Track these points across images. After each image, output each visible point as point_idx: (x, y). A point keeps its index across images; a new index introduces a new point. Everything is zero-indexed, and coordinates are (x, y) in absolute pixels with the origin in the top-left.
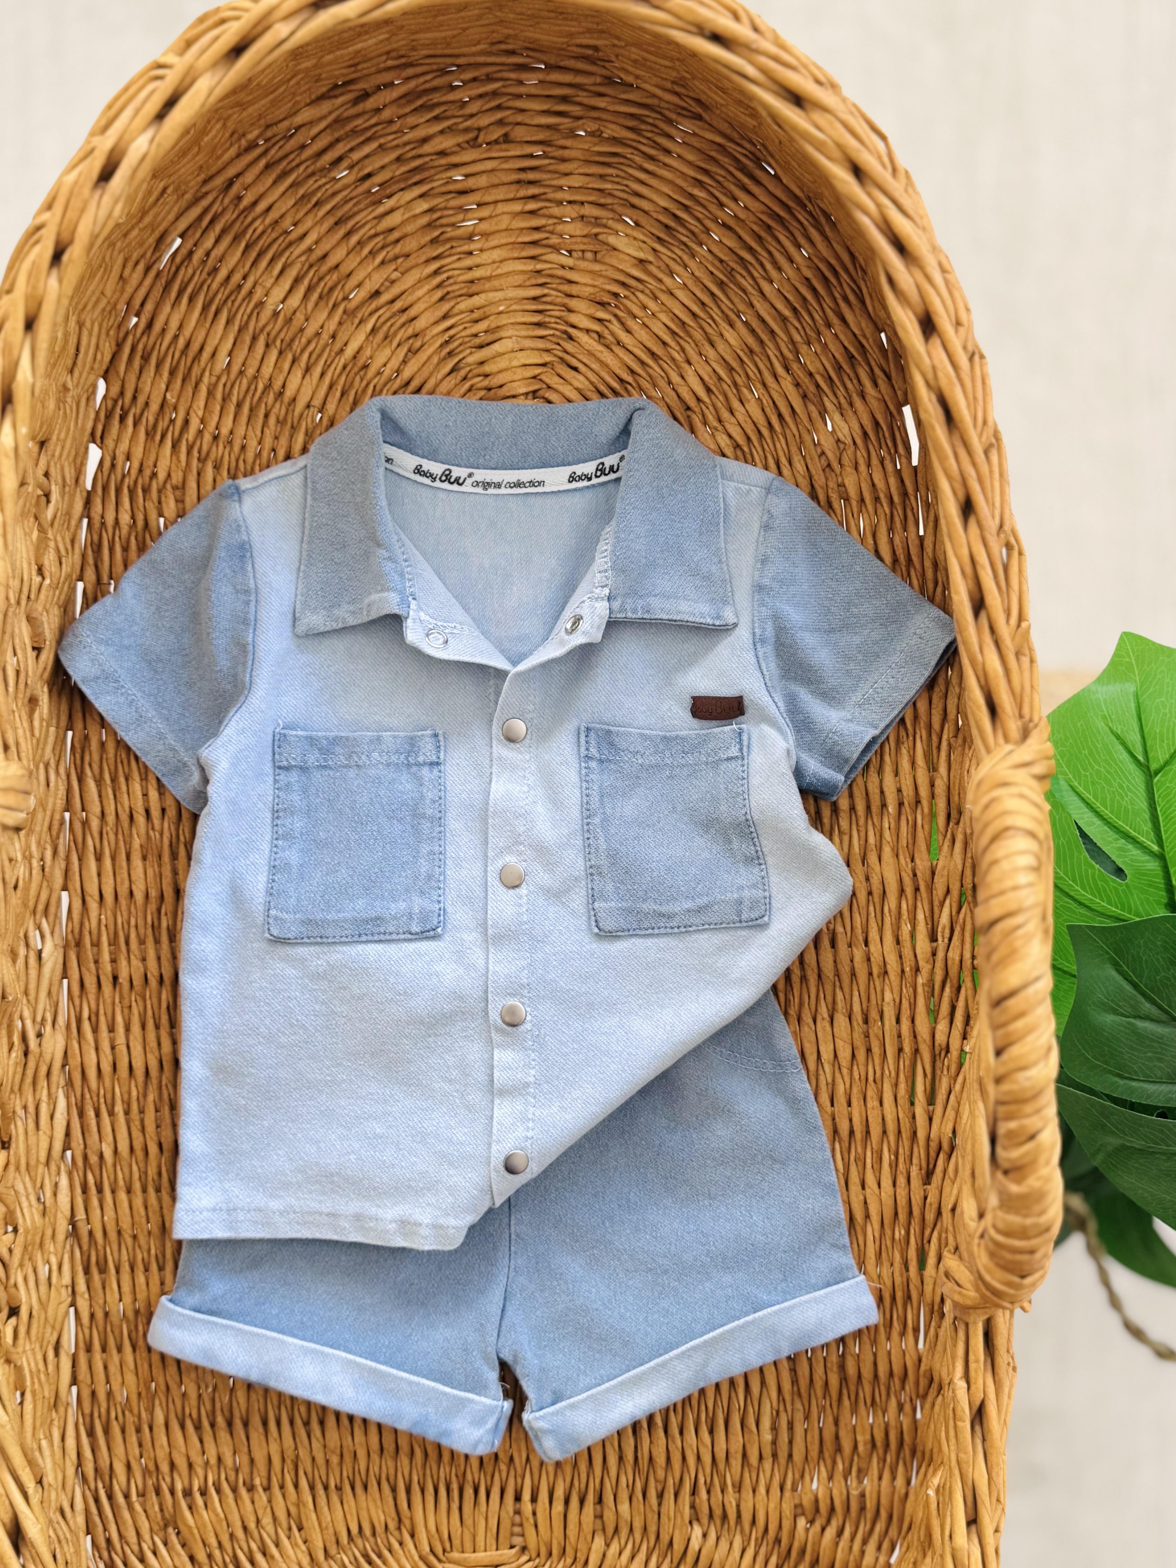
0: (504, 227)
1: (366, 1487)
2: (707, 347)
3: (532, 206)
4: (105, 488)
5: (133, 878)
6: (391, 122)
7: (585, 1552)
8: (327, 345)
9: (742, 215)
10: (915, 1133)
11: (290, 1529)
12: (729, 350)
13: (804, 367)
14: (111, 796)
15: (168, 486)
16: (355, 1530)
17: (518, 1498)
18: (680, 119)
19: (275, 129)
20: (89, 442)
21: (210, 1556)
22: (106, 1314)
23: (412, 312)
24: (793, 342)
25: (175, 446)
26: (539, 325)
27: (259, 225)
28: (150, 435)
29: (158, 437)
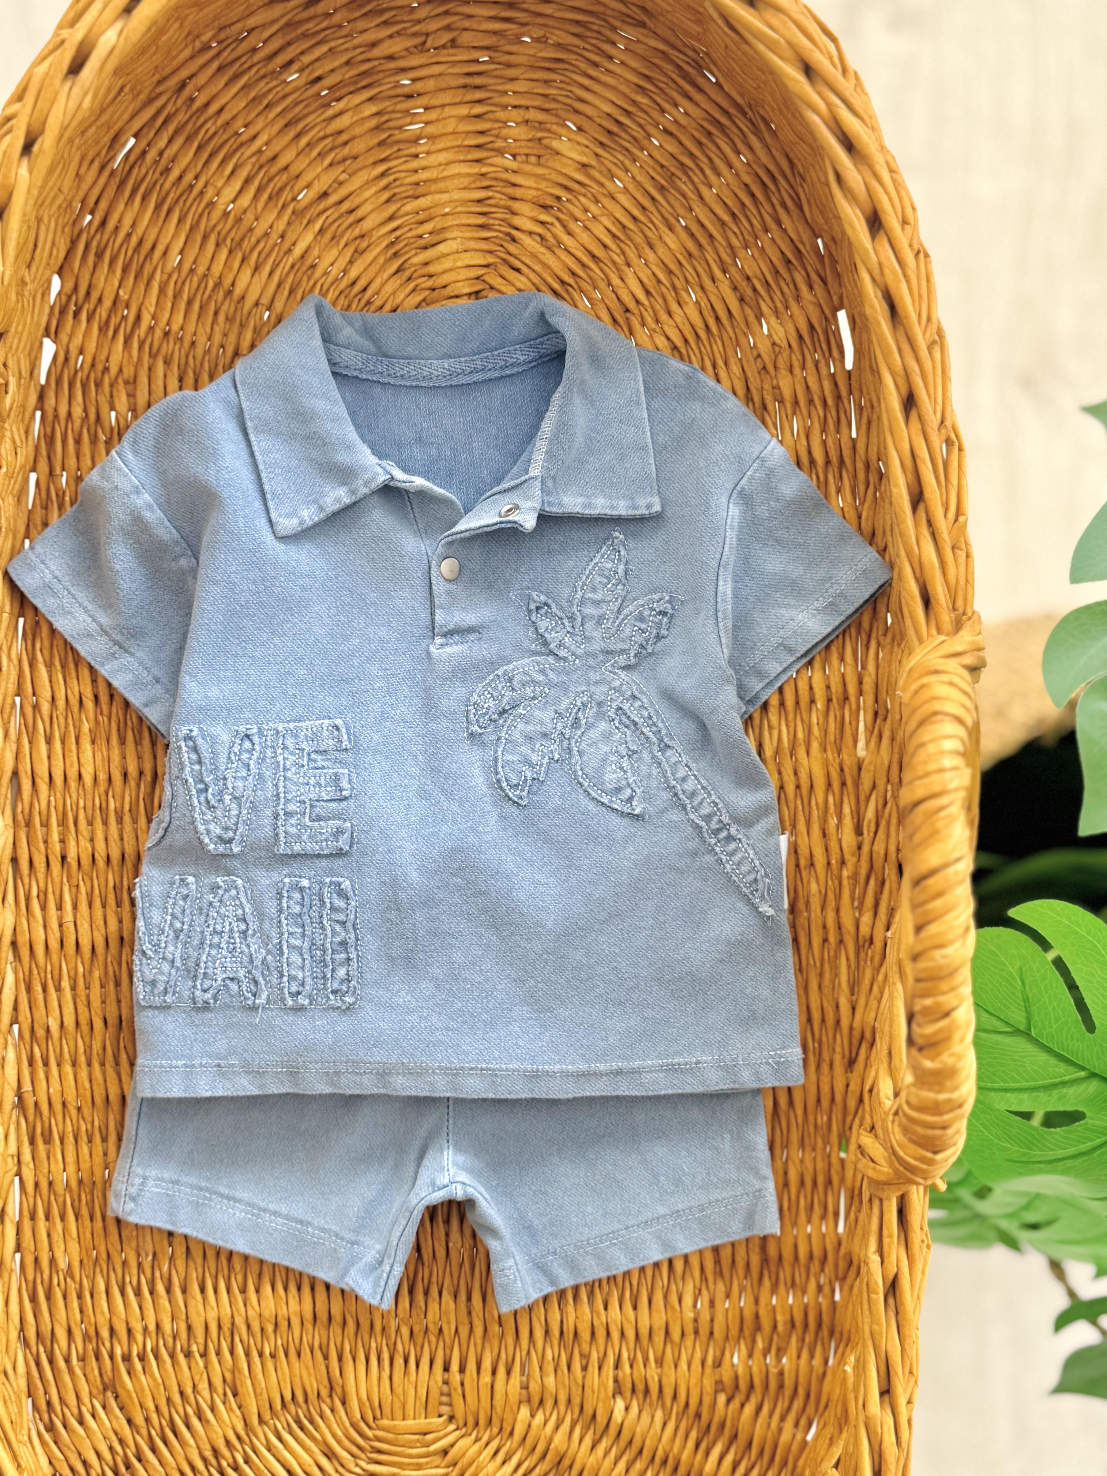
0: (450, 130)
1: (299, 1355)
2: (647, 250)
3: (478, 110)
4: (59, 382)
5: (82, 761)
6: (340, 26)
7: (511, 1421)
8: (275, 245)
9: (683, 121)
10: (838, 1022)
11: (225, 1394)
12: (668, 253)
13: (742, 271)
14: (62, 682)
15: (120, 381)
16: (288, 1396)
17: (446, 1369)
18: (625, 27)
19: (228, 32)
20: (43, 336)
21: (147, 1420)
22: (50, 1184)
23: (359, 213)
24: (731, 247)
25: (127, 341)
26: (482, 226)
27: (211, 127)
28: (103, 329)
29: (111, 333)
